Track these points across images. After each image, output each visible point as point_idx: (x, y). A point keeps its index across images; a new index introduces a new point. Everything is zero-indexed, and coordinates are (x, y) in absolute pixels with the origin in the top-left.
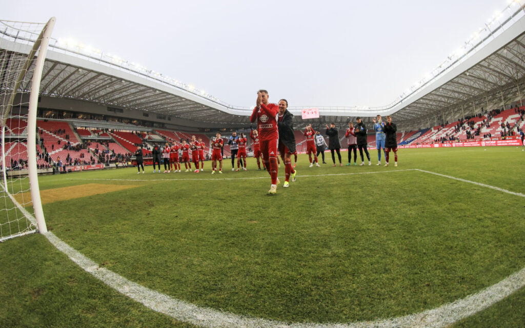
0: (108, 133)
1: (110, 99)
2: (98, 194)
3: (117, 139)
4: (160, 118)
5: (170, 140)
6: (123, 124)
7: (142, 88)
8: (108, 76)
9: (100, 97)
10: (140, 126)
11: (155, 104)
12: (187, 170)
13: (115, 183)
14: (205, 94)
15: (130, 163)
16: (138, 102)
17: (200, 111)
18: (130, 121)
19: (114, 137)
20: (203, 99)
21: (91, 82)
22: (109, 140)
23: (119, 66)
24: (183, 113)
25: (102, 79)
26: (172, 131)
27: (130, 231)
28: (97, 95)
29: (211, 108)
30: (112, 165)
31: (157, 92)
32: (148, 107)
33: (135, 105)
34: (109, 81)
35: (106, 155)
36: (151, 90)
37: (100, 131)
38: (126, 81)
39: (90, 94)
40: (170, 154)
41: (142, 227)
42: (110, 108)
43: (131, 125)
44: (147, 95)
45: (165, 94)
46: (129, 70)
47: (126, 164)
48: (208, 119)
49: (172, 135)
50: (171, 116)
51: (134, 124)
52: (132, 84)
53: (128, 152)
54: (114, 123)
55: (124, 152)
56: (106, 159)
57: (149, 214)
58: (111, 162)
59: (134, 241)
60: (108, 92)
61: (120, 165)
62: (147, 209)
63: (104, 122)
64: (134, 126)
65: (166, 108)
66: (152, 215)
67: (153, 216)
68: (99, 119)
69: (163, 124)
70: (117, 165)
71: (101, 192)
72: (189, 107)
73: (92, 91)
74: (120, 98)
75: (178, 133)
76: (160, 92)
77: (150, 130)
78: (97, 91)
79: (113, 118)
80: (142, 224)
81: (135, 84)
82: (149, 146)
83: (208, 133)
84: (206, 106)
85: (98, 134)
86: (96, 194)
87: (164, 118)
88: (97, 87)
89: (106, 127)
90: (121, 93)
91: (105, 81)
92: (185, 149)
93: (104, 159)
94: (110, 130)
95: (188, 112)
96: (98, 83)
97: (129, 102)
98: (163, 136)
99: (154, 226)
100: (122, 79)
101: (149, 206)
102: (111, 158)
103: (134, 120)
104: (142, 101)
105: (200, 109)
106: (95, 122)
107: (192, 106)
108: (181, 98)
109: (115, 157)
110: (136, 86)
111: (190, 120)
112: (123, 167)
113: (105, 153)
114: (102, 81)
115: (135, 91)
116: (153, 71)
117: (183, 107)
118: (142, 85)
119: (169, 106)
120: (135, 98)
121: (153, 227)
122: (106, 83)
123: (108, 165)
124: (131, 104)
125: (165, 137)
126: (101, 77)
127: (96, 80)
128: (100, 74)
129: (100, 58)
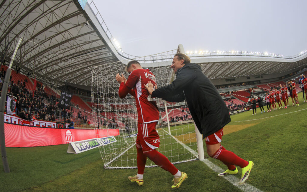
0: (230, 94)
1: (226, 75)
2: (233, 133)
3: (235, 96)
4: (257, 78)
5: (266, 89)
6: (237, 87)
7: (241, 63)
8: (219, 63)
9: (219, 75)
10: (247, 86)
11: (251, 70)
12: (280, 108)
13: (241, 123)
14: (275, 55)
15: (245, 109)
16: (242, 72)
17: (275, 67)
18: (240, 84)
19: (234, 95)
20: (275, 58)
21: (212, 68)
22: (231, 98)
23: (223, 56)
24: (268, 70)
25: (216, 66)
26: (265, 84)
27: (260, 157)
28: (217, 75)
29: (281, 63)
30: (235, 112)
31: (250, 62)
32: (248, 73)
33: (241, 74)
34: (221, 65)
35: (231, 107)
36: (247, 63)
37: (225, 94)
38: (231, 62)
39: (213, 75)
40: (270, 100)
41: (267, 153)
42: (228, 80)
43: (242, 86)
44: (245, 66)
45: (255, 63)
46: (229, 56)
47: (243, 110)
48: (282, 70)
49: (265, 86)
50: (262, 75)
51: (243, 85)
52: (234, 63)
53: (243, 102)
54: (231, 88)
55: (241, 103)
56: (231, 109)
57: (268, 143)
58: (234, 110)
59: (263, 163)
60: (223, 71)
61: (240, 111)
62: (266, 139)
63: (227, 89)
64: (244, 86)
65: (258, 71)
66: (270, 143)
67: (271, 145)
68: (222, 88)
69: (259, 81)
70: (238, 112)
71: (235, 131)
72: (270, 66)
73: (214, 73)
74: (231, 73)
75: (269, 84)
76: (252, 62)
77: (253, 86)
78: (216, 72)
79: (231, 85)
80: (266, 150)
81: (236, 62)
82: (255, 96)
83: (284, 80)
84: (278, 62)
85: (224, 95)
86: (232, 132)
87: (259, 77)
88: (215, 71)
89: (227, 91)
90: (230, 69)
91: (219, 66)
92: (277, 94)
94: (231, 92)
95: (270, 70)
96: (215, 68)
97: (237, 74)
98: (261, 88)
99: (273, 151)
100: (228, 62)
101: (267, 137)
102: (234, 108)
103: (243, 83)
104: (244, 70)
105: (276, 65)
106: (221, 90)
107: (271, 65)
108: (264, 62)
109: (236, 107)
110: (237, 63)
111: (273, 74)
112: (242, 112)
113: (230, 106)
114: (217, 67)
115: (238, 67)
116: (243, 52)
117: (267, 67)
118: (241, 62)
119: (259, 69)
120: (240, 70)
121: (273, 153)
122: (220, 67)
123: (233, 112)
124: (238, 74)
125: (262, 89)
126: (216, 64)
127: (213, 67)
128: (214, 63)
129: (210, 55)
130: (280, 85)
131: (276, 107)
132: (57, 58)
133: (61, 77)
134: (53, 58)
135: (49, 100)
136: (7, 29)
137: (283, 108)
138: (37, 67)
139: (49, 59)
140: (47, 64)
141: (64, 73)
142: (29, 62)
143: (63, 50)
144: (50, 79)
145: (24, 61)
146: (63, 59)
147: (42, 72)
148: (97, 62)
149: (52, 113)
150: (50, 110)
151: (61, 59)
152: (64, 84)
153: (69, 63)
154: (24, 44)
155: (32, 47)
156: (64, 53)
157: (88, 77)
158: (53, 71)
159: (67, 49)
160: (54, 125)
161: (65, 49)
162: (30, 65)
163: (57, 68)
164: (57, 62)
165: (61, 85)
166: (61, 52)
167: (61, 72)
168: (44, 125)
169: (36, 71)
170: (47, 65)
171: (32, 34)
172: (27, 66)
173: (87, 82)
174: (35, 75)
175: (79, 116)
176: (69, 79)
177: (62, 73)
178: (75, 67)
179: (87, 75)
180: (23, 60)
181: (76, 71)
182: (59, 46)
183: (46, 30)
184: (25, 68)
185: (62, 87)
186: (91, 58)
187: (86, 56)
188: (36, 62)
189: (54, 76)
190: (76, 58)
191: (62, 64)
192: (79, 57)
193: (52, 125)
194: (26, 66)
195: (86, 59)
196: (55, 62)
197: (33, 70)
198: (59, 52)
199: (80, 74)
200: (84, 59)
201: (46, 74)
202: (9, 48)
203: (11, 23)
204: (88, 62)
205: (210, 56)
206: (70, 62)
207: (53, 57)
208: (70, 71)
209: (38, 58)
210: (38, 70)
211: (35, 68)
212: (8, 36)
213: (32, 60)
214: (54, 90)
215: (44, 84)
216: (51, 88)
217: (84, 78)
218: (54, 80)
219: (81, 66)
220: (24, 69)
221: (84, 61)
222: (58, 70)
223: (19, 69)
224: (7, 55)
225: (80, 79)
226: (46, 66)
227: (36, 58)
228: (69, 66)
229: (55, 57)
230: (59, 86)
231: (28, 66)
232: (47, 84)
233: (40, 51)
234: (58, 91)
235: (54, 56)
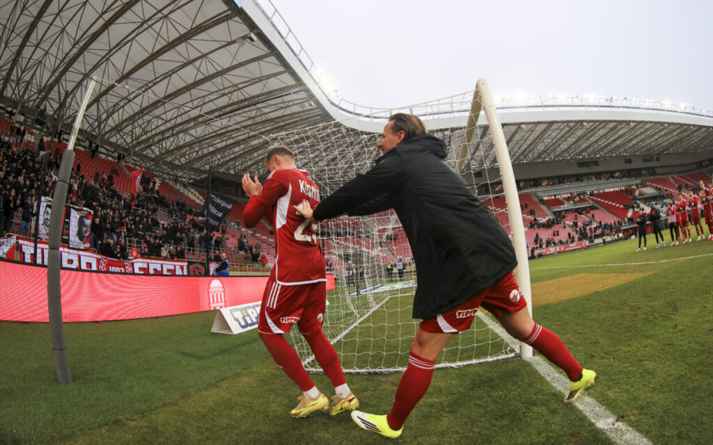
0: (587, 197)
1: (577, 151)
2: (596, 292)
3: (599, 203)
4: (646, 161)
5: (666, 190)
6: (604, 181)
7: (611, 125)
8: (563, 122)
9: (563, 152)
10: (625, 179)
11: (634, 142)
12: (699, 238)
13: (612, 270)
14: (686, 108)
15: (621, 235)
16: (613, 145)
17: (689, 135)
18: (611, 175)
19: (596, 201)
20: (687, 115)
21: (546, 136)
22: (589, 207)
23: (571, 106)
24: (672, 145)
25: (556, 129)
26: (665, 177)
28: (558, 151)
29: (701, 127)
30: (597, 241)
31: (632, 124)
32: (627, 149)
33: (611, 151)
34: (567, 129)
35: (588, 228)
36: (624, 125)
37: (575, 197)
38: (588, 122)
39: (549, 151)
40: (677, 217)
42: (582, 164)
43: (613, 180)
44: (621, 132)
45: (642, 124)
46: (585, 106)
47: (616, 236)
48: (702, 146)
49: (664, 182)
50: (659, 154)
51: (617, 177)
52: (597, 124)
53: (617, 219)
54: (590, 182)
55: (610, 219)
56: (589, 234)
58: (596, 237)
60: (570, 143)
61: (608, 239)
63: (579, 184)
64: (618, 180)
65: (650, 144)
68: (570, 182)
69: (653, 168)
70: (604, 240)
71: (599, 288)
72: (675, 133)
73: (551, 147)
74: (589, 146)
75: (673, 178)
76: (635, 124)
77: (638, 181)
78: (556, 146)
79: (588, 176)
81: (601, 122)
82: (642, 206)
83: (707, 169)
84: (694, 126)
85: (574, 201)
86: (593, 291)
87: (651, 160)
88: (554, 141)
89: (581, 190)
90: (587, 140)
91: (562, 130)
92: (693, 204)
93: (586, 233)
94: (588, 193)
95: (675, 142)
96: (554, 135)
97: (603, 149)
98: (656, 187)
100: (582, 122)
102: (595, 232)
103: (616, 172)
104: (618, 142)
105: (689, 132)
106: (567, 186)
107: (678, 131)
108: (662, 123)
109: (601, 229)
110: (603, 124)
111: (682, 153)
112: (612, 242)
113: (587, 225)
114: (558, 132)
115: (604, 133)
116: (614, 98)
117: (669, 137)
118: (611, 121)
119: (652, 140)
120: (608, 141)
122: (564, 132)
123: (592, 241)
124: (606, 151)
125: (659, 189)
126: (554, 126)
127: (549, 132)
128: (552, 123)
129: (541, 104)
130: (701, 183)
131: (689, 235)
132: (185, 118)
133: (198, 159)
134: (176, 118)
135: (170, 212)
136: (60, 64)
137: (706, 239)
138: (139, 141)
139: (166, 122)
140: (163, 132)
141: (205, 150)
142: (121, 130)
143: (199, 100)
144: (172, 165)
145: (107, 129)
146: (200, 120)
147: (153, 152)
148: (282, 124)
149: (178, 242)
150: (172, 235)
151: (195, 119)
152: (206, 175)
153: (216, 129)
154: (106, 92)
155: (125, 98)
156: (202, 105)
157: (260, 157)
158: (179, 148)
159: (209, 96)
160: (182, 268)
161: (204, 96)
162: (122, 137)
163: (188, 139)
164: (186, 126)
165: (198, 178)
166: (196, 103)
167: (197, 149)
168: (159, 269)
169: (137, 149)
170: (163, 135)
171: (121, 71)
172: (115, 141)
173: (259, 170)
174: (135, 158)
175: (241, 246)
176: (217, 162)
177: (200, 149)
178: (230, 135)
179: (259, 152)
180: (104, 127)
181: (233, 144)
182: (189, 92)
183: (155, 59)
184: (111, 144)
185: (202, 181)
186: (267, 113)
187: (255, 111)
188: (137, 129)
189: (181, 157)
190: (230, 117)
191: (200, 131)
192: (239, 114)
193: (178, 267)
194: (113, 140)
195: (254, 118)
196: (181, 127)
197: (130, 147)
198: (190, 105)
199: (242, 152)
200: (250, 118)
201: (161, 154)
202: (70, 104)
203: (67, 51)
204: (260, 123)
205: (541, 106)
206: (218, 124)
207: (175, 115)
208: (219, 146)
209: (140, 122)
210: (143, 146)
211: (134, 143)
212: (63, 78)
213: (126, 126)
214: (182, 190)
215: (157, 176)
216: (175, 184)
217: (251, 159)
218: (182, 167)
219: (244, 134)
220: (108, 148)
221: (250, 122)
222: (190, 145)
223: (97, 147)
224: (65, 120)
225: (242, 164)
226: (160, 137)
227: (136, 121)
228: (214, 134)
229: (181, 115)
230: (193, 179)
231: (117, 141)
232: (164, 176)
233: (145, 104)
234: (192, 190)
235: (180, 113)
